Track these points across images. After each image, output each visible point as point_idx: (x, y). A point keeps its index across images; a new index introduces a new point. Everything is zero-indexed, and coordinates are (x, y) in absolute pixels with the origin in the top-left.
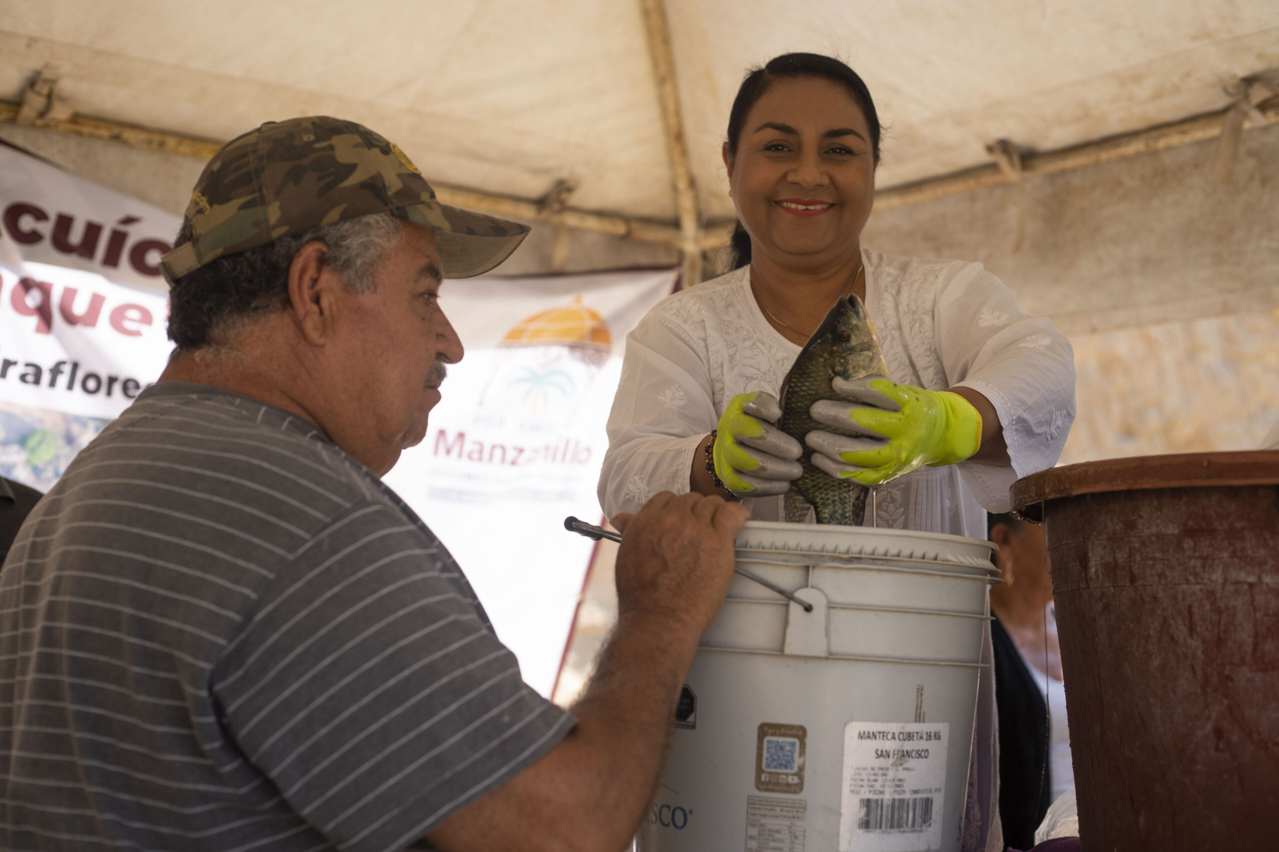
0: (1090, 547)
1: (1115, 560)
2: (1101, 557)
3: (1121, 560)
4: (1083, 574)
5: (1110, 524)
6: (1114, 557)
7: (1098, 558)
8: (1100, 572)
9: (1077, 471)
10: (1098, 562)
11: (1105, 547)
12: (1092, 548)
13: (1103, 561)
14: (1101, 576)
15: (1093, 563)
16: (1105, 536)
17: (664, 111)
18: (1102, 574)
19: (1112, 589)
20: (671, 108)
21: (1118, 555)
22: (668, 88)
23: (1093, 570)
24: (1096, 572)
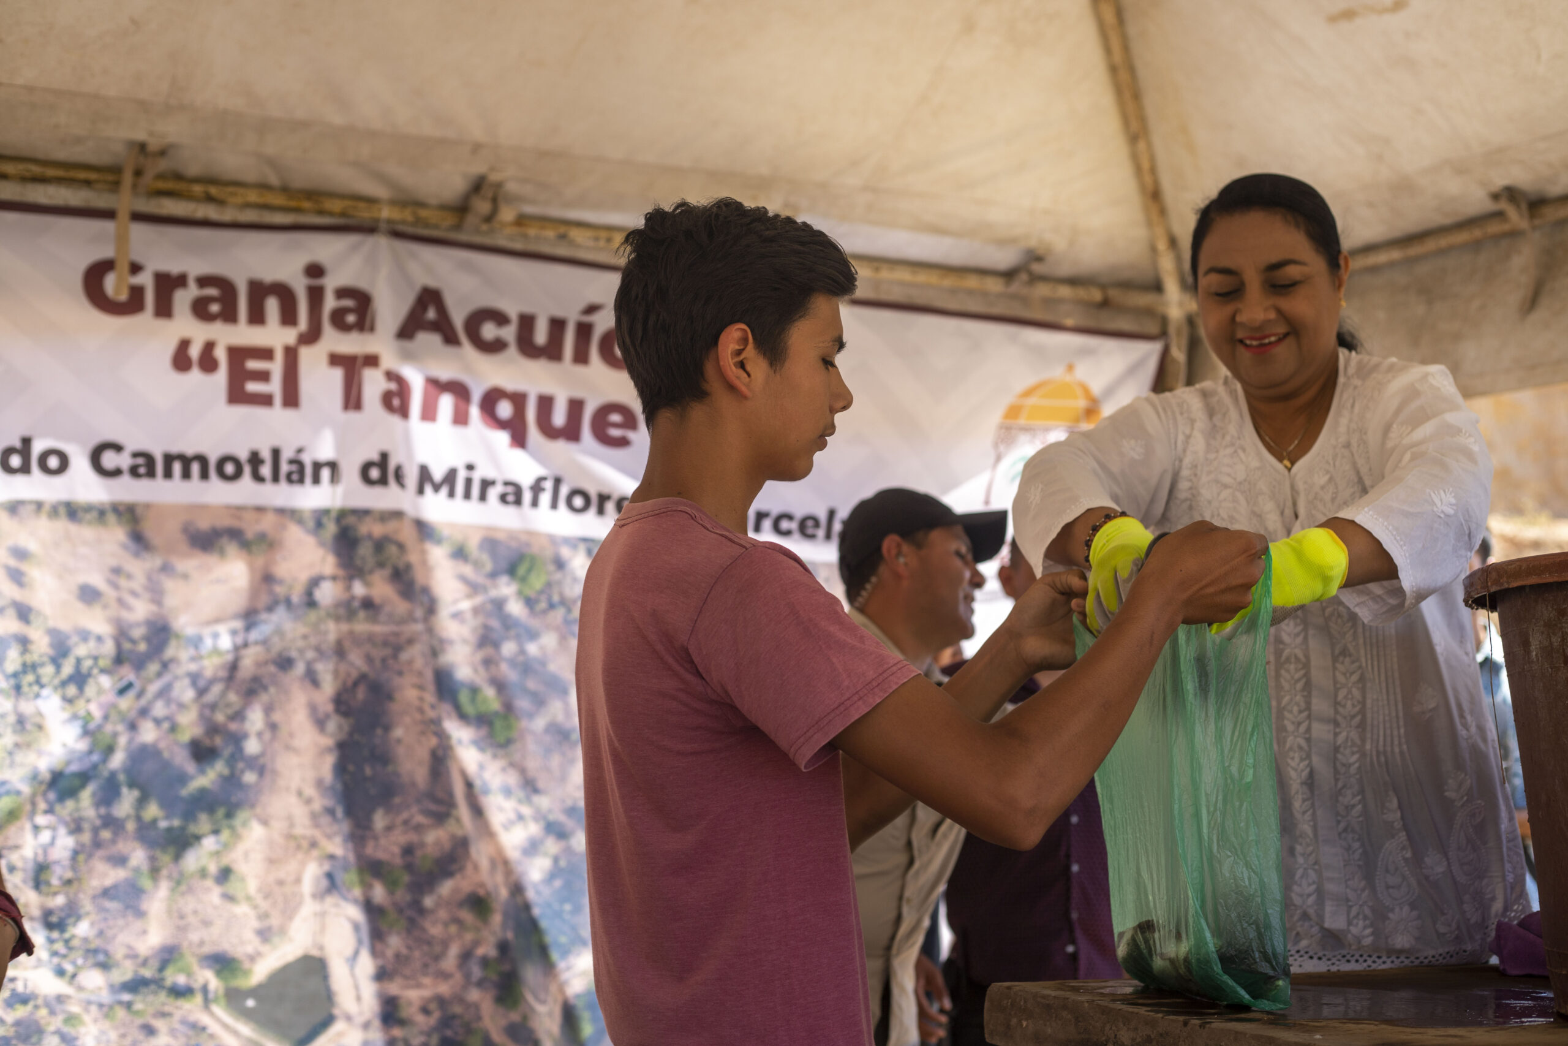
0: (1531, 634)
1: (1551, 644)
2: (1540, 641)
3: (1556, 644)
4: (1527, 658)
5: (1546, 612)
6: (1550, 641)
7: (1538, 643)
8: (1539, 655)
9: (1513, 566)
10: (1538, 646)
11: (1543, 633)
12: (1533, 634)
13: (1541, 645)
14: (1540, 659)
15: (1534, 647)
16: (1542, 623)
17: (1138, 169)
18: (1542, 657)
19: (1550, 670)
20: (1146, 165)
21: (1554, 639)
22: (1141, 146)
23: (1534, 653)
24: (1536, 655)
